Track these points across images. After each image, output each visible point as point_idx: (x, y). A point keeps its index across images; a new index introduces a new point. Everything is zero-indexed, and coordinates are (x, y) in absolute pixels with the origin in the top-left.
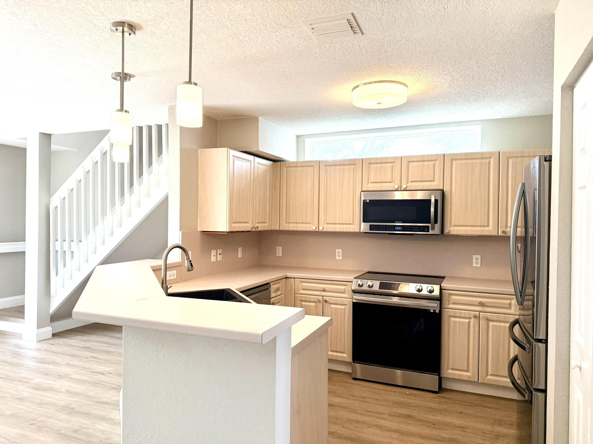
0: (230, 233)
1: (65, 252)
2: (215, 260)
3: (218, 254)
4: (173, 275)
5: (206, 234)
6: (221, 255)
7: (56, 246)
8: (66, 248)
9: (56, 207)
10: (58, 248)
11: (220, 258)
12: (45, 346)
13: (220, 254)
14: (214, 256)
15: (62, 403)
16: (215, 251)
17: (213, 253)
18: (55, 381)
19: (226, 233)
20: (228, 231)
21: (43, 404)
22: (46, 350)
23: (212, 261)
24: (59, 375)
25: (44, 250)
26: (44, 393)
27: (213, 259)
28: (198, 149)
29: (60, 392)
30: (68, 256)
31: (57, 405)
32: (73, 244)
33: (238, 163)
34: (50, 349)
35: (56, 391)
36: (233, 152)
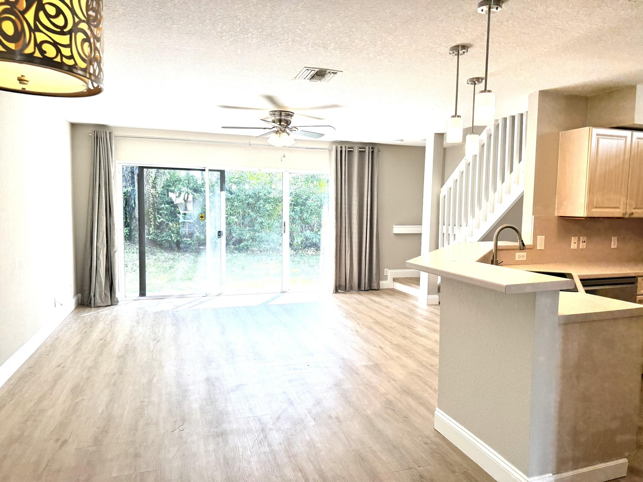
0: (589, 219)
1: (449, 234)
2: (576, 248)
3: (581, 241)
4: (523, 257)
5: (563, 219)
6: (585, 244)
7: (443, 229)
8: (450, 232)
9: (445, 196)
10: (445, 232)
11: (582, 246)
12: (432, 309)
13: (583, 242)
14: (575, 243)
15: (429, 347)
16: (577, 238)
17: (574, 240)
18: (430, 333)
19: (584, 219)
20: (585, 216)
21: (417, 344)
22: (431, 312)
23: (572, 247)
24: (434, 330)
25: (434, 232)
26: (419, 338)
27: (574, 246)
28: (560, 132)
29: (431, 340)
30: (452, 238)
31: (426, 347)
32: (456, 228)
33: (602, 141)
34: (434, 312)
35: (429, 339)
36: (596, 131)
